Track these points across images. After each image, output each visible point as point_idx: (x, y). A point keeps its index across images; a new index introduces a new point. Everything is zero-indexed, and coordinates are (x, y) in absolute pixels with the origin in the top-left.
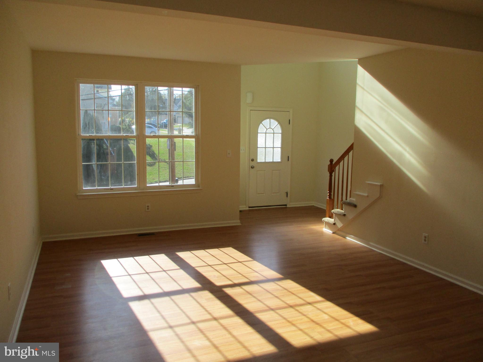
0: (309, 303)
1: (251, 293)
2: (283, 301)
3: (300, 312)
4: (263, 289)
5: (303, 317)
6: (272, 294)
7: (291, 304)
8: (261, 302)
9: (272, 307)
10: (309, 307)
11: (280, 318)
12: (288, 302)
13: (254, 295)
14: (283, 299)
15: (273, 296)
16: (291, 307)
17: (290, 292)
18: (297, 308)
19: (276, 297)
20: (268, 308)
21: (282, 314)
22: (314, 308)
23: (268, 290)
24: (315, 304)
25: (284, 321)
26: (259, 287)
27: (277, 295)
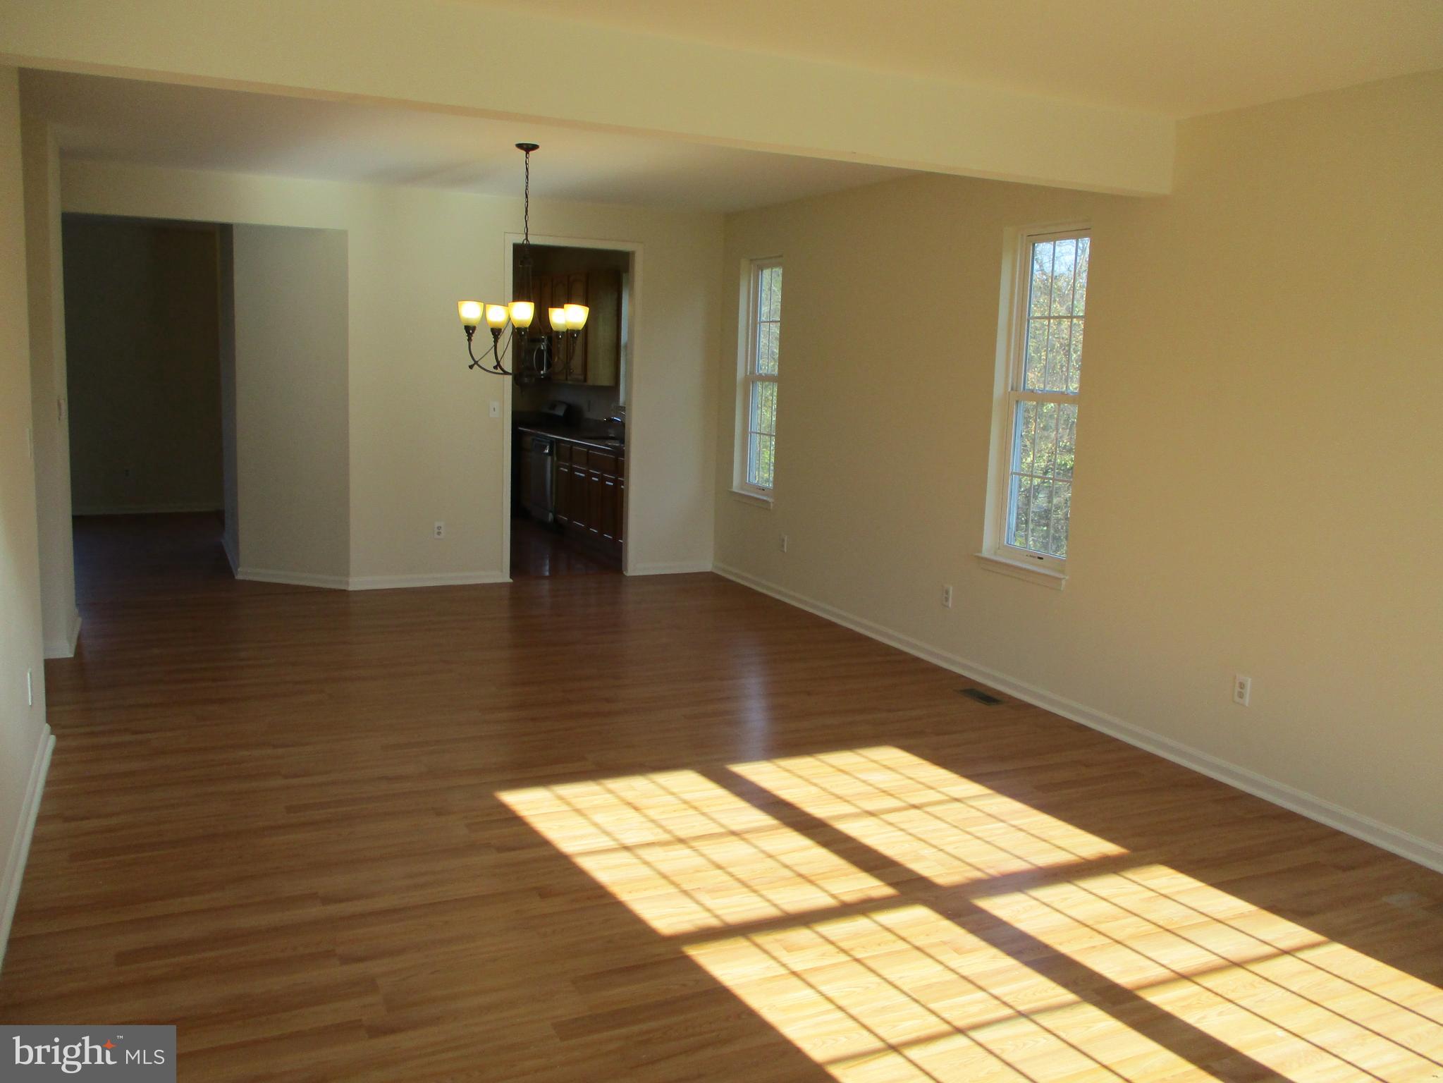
0: (627, 848)
1: (799, 880)
2: (703, 855)
3: (661, 826)
4: (764, 893)
5: (656, 817)
6: (731, 875)
7: (680, 846)
8: (763, 852)
9: (733, 838)
10: (629, 839)
11: (715, 816)
12: (687, 851)
13: (790, 874)
14: (700, 861)
15: (731, 870)
16: (681, 841)
17: (673, 883)
18: (666, 837)
19: (719, 867)
20: (747, 836)
21: (708, 824)
22: (618, 836)
23: (745, 890)
24: (614, 847)
25: (705, 810)
26: (778, 902)
27: (719, 872)
